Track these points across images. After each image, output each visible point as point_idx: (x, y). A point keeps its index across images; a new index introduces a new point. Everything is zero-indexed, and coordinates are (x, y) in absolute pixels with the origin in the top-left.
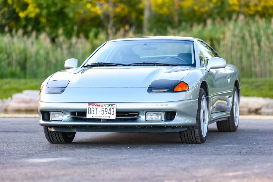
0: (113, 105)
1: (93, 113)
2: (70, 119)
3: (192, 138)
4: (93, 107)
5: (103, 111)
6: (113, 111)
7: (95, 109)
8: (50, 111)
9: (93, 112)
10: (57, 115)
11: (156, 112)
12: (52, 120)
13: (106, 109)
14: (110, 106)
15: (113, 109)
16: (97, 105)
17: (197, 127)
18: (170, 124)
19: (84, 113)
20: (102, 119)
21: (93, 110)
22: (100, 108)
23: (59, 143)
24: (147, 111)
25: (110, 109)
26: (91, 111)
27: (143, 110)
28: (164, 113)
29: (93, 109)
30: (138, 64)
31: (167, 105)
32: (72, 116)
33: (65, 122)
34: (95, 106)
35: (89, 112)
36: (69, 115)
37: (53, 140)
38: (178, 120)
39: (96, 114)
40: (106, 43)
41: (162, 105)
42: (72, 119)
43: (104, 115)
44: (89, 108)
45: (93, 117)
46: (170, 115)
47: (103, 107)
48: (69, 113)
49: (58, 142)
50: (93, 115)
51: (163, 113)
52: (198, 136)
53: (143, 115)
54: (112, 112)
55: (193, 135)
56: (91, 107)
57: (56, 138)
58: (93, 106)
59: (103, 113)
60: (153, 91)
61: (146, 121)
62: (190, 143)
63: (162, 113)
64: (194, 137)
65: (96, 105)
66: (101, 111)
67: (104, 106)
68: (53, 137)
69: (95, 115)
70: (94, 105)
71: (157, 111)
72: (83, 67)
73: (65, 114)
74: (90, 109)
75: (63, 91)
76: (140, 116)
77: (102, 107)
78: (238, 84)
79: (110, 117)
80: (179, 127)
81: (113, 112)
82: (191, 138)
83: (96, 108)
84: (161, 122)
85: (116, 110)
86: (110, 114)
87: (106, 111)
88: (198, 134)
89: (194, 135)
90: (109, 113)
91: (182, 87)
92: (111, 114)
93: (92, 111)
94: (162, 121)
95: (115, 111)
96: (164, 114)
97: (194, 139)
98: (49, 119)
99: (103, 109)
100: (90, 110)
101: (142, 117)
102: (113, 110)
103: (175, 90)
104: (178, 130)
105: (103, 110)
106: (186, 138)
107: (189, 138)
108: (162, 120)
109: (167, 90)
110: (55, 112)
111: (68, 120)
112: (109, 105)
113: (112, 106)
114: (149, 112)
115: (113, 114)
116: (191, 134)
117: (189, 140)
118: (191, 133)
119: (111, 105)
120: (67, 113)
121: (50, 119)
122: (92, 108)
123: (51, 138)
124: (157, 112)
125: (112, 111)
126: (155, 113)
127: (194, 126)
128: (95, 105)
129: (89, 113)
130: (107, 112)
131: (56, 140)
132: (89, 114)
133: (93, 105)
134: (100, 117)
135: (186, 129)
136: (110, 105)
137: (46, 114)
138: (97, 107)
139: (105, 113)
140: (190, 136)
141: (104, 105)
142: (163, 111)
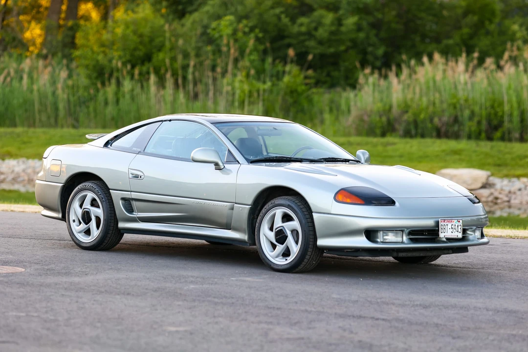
1: (444, 231)
4: (444, 223)
8: (379, 230)
13: (455, 226)
16: (448, 220)
29: (444, 226)
34: (446, 223)
36: (407, 234)
39: (447, 232)
43: (453, 234)
45: (444, 236)
47: (452, 223)
48: (408, 232)
54: (460, 230)
56: (443, 223)
59: (452, 231)
66: (451, 228)
69: (446, 234)
74: (442, 226)
76: (468, 232)
79: (457, 236)
83: (447, 225)
85: (463, 226)
90: (457, 231)
92: (459, 232)
93: (444, 229)
95: (462, 228)
99: (453, 227)
112: (457, 220)
113: (459, 222)
125: (459, 227)
128: (446, 220)
129: (442, 231)
130: (456, 229)
133: (444, 221)
134: (450, 236)
138: (448, 223)
139: (454, 231)
141: (453, 221)
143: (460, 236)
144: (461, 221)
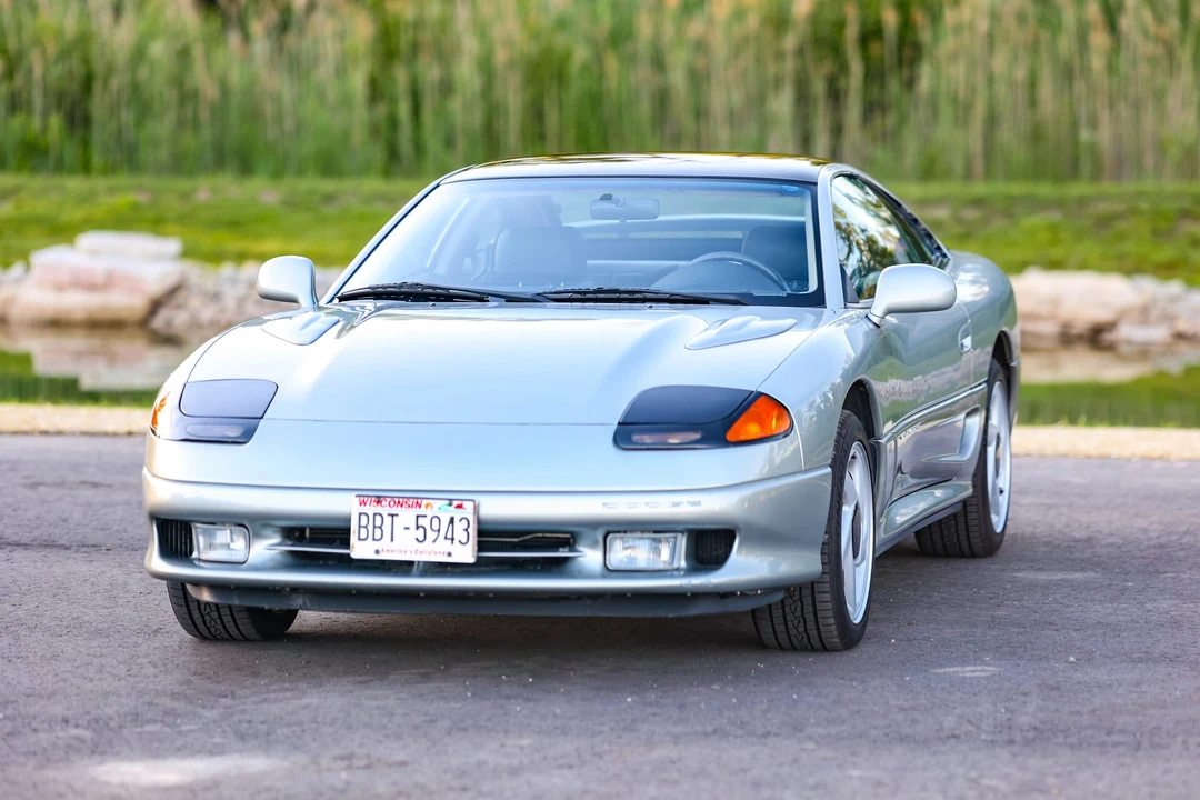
0: (465, 504)
1: (378, 536)
2: (280, 558)
3: (806, 630)
4: (379, 509)
5: (421, 530)
6: (466, 530)
7: (388, 520)
8: (192, 521)
9: (378, 531)
10: (223, 536)
11: (649, 532)
12: (199, 560)
13: (435, 521)
14: (452, 508)
15: (465, 522)
16: (396, 500)
17: (827, 585)
18: (707, 586)
19: (337, 533)
20: (419, 562)
21: (378, 523)
22: (406, 516)
23: (231, 639)
24: (611, 530)
25: (452, 521)
26: (370, 527)
27: (593, 525)
28: (686, 535)
29: (378, 518)
30: (575, 293)
31: (698, 503)
32: (287, 545)
33: (256, 569)
34: (388, 507)
35: (363, 531)
36: (277, 539)
37: (208, 629)
38: (745, 567)
39: (392, 540)
40: (438, 186)
41: (676, 505)
42: (290, 560)
43: (427, 545)
44: (360, 514)
45: (377, 552)
46: (710, 544)
47: (422, 511)
48: (276, 532)
49: (227, 635)
50: (378, 545)
51: (680, 535)
52: (832, 621)
53: (594, 545)
54: (460, 535)
55: (810, 617)
56: (371, 509)
57: (218, 621)
58: (379, 506)
59: (421, 538)
60: (636, 438)
61: (609, 572)
62: (794, 649)
63: (675, 538)
64: (811, 625)
65: (392, 503)
66: (413, 526)
67: (427, 506)
68: (207, 617)
69: (385, 543)
70: (384, 503)
71: (656, 529)
72: (336, 300)
73: (258, 536)
74: (364, 518)
75: (247, 435)
76: (582, 549)
77: (417, 511)
78: (1006, 348)
79: (449, 554)
80: (749, 593)
81: (465, 533)
82: (801, 629)
83: (393, 516)
84: (672, 577)
85: (479, 522)
86: (450, 541)
87: (435, 527)
88: (830, 613)
89: (813, 618)
90: (446, 538)
91: (761, 423)
92: (456, 541)
93: (375, 527)
94: (676, 573)
95: (473, 531)
96: (682, 541)
97: (813, 634)
98: (191, 553)
99: (422, 521)
100: (364, 522)
101: (589, 557)
102: (466, 526)
103: (730, 437)
104: (746, 606)
105: (420, 524)
106: (780, 628)
107: (793, 632)
108: (675, 565)
109: (698, 436)
110: (214, 524)
111: (272, 564)
112: (447, 502)
113: (459, 506)
114: (619, 532)
115: (464, 540)
116: (798, 613)
117: (793, 639)
118: (799, 609)
119: (455, 503)
120: (268, 532)
121: (195, 555)
122: (375, 515)
123: (199, 621)
124: (655, 532)
125: (459, 527)
126: (647, 535)
127: (813, 584)
128: (388, 500)
129: (363, 535)
130: (439, 531)
131: (220, 627)
132: (359, 539)
133: (379, 502)
134: (408, 552)
135: (780, 596)
136: (450, 505)
137: (175, 533)
138: (394, 510)
139: (431, 535)
140: (796, 623)
141: (425, 502)
142: (680, 527)
143: (466, 554)
144: (469, 506)
